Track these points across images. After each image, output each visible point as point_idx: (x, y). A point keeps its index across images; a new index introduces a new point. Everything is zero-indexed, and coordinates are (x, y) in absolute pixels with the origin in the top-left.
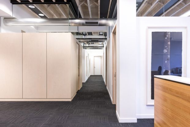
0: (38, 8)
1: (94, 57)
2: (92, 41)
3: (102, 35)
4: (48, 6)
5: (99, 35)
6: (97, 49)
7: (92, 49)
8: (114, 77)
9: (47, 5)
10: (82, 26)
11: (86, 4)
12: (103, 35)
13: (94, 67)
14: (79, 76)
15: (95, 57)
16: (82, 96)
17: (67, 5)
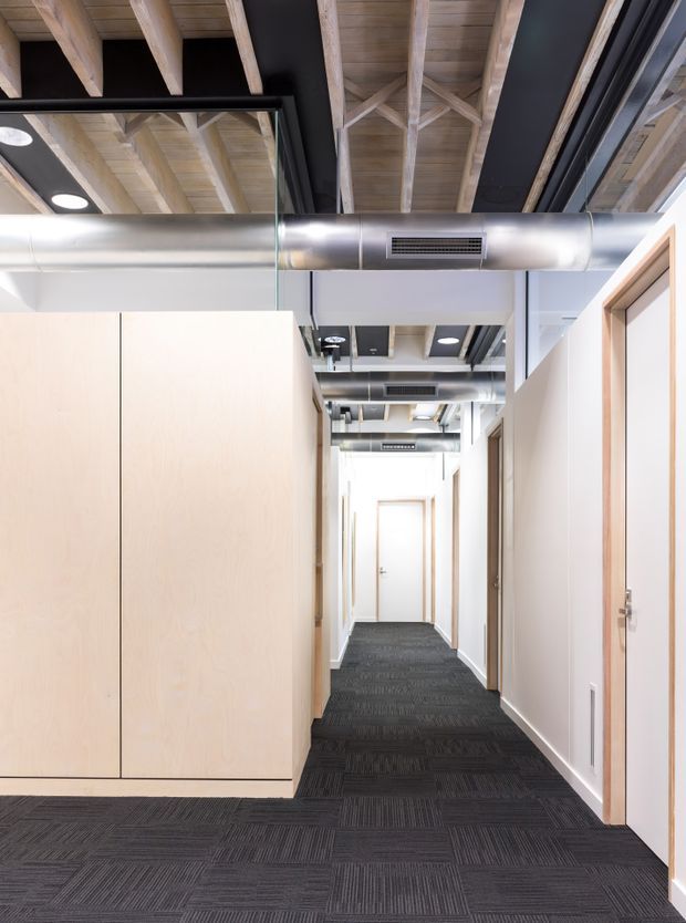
0: (56, 149)
1: (379, 502)
2: (393, 392)
3: (451, 352)
4: (129, 128)
5: (432, 355)
6: (409, 447)
7: (376, 449)
8: (615, 630)
9: (121, 115)
10: (365, 268)
11: (393, 117)
12: (457, 355)
13: (379, 572)
14: (318, 622)
15: (383, 508)
16: (358, 757)
17: (262, 117)
